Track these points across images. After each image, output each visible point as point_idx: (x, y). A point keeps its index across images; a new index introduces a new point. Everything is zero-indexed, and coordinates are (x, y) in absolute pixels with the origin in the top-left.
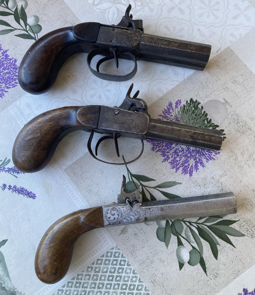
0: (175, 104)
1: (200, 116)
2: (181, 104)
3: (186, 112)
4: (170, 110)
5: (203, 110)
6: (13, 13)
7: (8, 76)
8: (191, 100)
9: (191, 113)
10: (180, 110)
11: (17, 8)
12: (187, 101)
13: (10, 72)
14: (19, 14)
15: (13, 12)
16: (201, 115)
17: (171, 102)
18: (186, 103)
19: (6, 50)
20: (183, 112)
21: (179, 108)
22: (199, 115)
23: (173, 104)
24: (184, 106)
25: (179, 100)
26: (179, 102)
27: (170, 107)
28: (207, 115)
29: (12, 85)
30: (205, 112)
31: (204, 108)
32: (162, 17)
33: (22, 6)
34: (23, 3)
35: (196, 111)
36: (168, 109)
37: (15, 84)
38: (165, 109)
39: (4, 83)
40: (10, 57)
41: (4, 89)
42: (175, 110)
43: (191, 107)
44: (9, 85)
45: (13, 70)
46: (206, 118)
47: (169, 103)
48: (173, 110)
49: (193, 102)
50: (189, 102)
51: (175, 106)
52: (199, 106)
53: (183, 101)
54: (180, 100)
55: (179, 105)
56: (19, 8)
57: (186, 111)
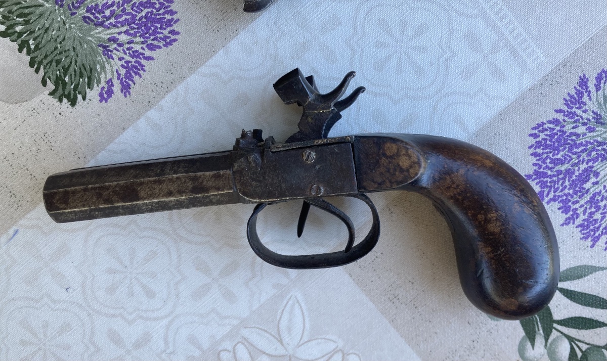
0: (115, 91)
1: (49, 59)
2: (100, 90)
3: (85, 70)
4: (126, 74)
5: (42, 77)
6: (555, 325)
7: (558, 154)
8: (73, 103)
9: (71, 69)
10: (99, 74)
11: (546, 339)
12: (84, 98)
13: (551, 165)
14: (539, 323)
15: (556, 329)
16: (45, 62)
17: (126, 96)
18: (86, 93)
19: (567, 224)
20: (91, 69)
21: (103, 80)
22: (51, 62)
23: (120, 91)
24: (91, 87)
25: (104, 101)
26: (105, 96)
27: (127, 82)
28: (31, 64)
29: (547, 130)
30: (37, 71)
31: (41, 80)
32: (165, 322)
33: (533, 345)
34: (530, 352)
35: (58, 73)
36: (130, 78)
37: (536, 131)
38: (137, 76)
39: (567, 134)
40: (557, 205)
41: (566, 118)
42: (113, 74)
43: (72, 85)
44: (554, 129)
45: (545, 171)
46: (33, 55)
47: (129, 94)
48: (119, 75)
49: (68, 97)
50: (80, 97)
51: (112, 85)
52: (53, 87)
53: (94, 100)
54: (101, 101)
55: (103, 88)
56: (540, 340)
57: (84, 72)
